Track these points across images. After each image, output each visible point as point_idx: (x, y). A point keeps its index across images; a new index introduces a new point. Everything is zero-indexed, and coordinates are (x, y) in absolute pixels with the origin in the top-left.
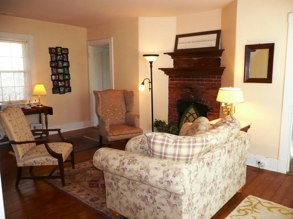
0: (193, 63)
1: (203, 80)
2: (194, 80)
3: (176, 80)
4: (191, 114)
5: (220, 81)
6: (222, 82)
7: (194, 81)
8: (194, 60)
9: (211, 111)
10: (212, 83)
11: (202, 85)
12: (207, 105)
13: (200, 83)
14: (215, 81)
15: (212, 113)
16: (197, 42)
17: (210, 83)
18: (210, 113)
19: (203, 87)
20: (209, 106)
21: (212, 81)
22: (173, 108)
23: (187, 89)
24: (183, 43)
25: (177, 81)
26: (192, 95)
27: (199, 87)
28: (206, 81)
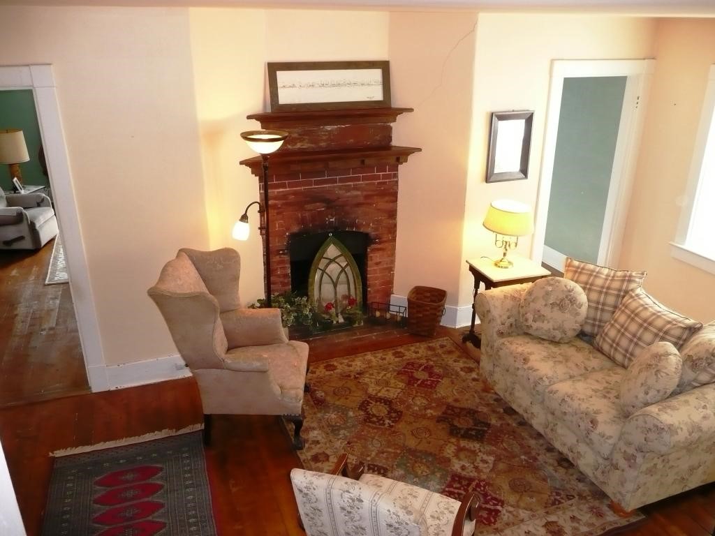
0: (324, 138)
1: (358, 179)
2: (334, 181)
3: (284, 186)
4: (332, 261)
5: (396, 176)
6: (399, 177)
7: (336, 182)
8: (327, 131)
9: (376, 243)
10: (378, 183)
11: (356, 188)
12: (369, 230)
13: (350, 185)
14: (385, 177)
15: (379, 246)
16: (334, 85)
17: (374, 184)
18: (373, 246)
19: (359, 193)
20: (373, 233)
21: (378, 177)
22: (278, 257)
23: (318, 204)
24: (293, 86)
25: (286, 188)
26: (330, 217)
27: (349, 194)
28: (364, 178)
